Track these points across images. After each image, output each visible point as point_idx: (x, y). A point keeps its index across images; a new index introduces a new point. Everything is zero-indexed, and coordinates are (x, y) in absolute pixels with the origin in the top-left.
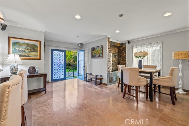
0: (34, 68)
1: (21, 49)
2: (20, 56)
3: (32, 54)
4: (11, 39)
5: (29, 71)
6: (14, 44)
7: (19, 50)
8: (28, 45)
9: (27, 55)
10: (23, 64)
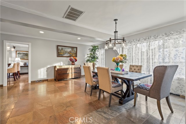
0: (26, 63)
1: (21, 55)
2: (20, 58)
3: (25, 57)
4: (17, 52)
5: (24, 64)
6: (18, 53)
7: (20, 56)
8: (24, 53)
9: (23, 58)
10: (22, 62)
